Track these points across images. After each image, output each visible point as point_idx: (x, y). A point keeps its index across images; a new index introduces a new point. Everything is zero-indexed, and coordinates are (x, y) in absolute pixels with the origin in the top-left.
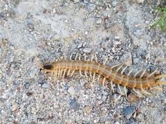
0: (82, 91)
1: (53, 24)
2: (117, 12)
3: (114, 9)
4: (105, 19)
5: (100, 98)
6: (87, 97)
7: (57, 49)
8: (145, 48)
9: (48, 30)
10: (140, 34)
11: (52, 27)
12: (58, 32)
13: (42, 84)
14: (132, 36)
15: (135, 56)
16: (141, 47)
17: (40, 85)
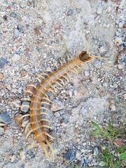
0: (17, 68)
1: (76, 33)
2: (98, 89)
3: (100, 86)
4: (90, 79)
5: (14, 86)
6: (12, 74)
7: (53, 40)
8: (71, 121)
9: (69, 29)
10: (83, 113)
11: (73, 32)
12: (70, 38)
13: (18, 29)
14: (80, 106)
15: (61, 113)
16: (71, 117)
17: (16, 27)
